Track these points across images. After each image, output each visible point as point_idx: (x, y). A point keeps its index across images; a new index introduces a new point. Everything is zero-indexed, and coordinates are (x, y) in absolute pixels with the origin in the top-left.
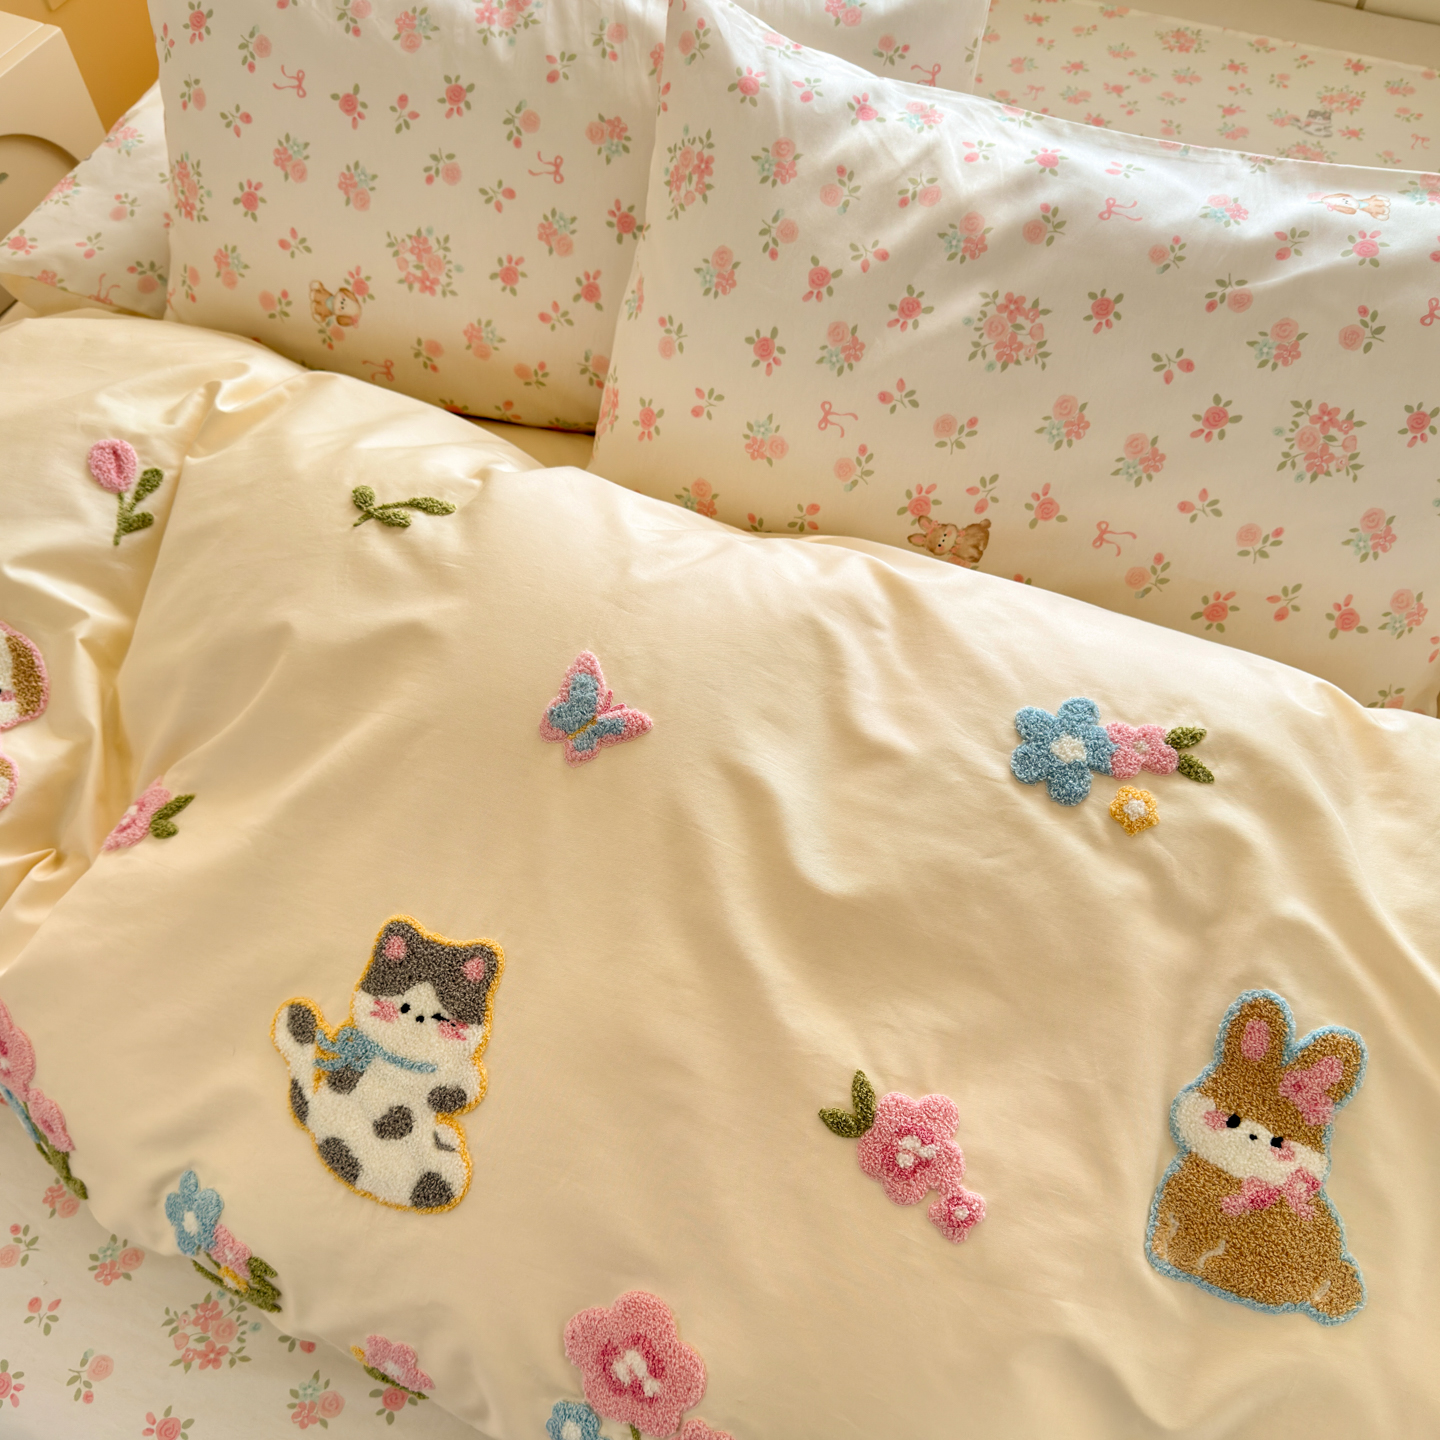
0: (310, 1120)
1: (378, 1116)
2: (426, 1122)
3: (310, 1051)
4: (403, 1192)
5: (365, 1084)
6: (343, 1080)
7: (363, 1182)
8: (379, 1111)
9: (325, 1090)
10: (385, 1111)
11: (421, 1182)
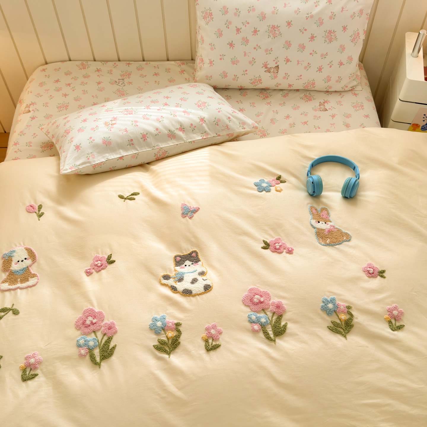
0: (178, 290)
1: (191, 281)
2: (200, 278)
3: (171, 279)
4: (202, 290)
5: (185, 278)
6: (181, 280)
7: (194, 292)
8: (191, 280)
9: (178, 283)
10: (192, 280)
11: (204, 286)
